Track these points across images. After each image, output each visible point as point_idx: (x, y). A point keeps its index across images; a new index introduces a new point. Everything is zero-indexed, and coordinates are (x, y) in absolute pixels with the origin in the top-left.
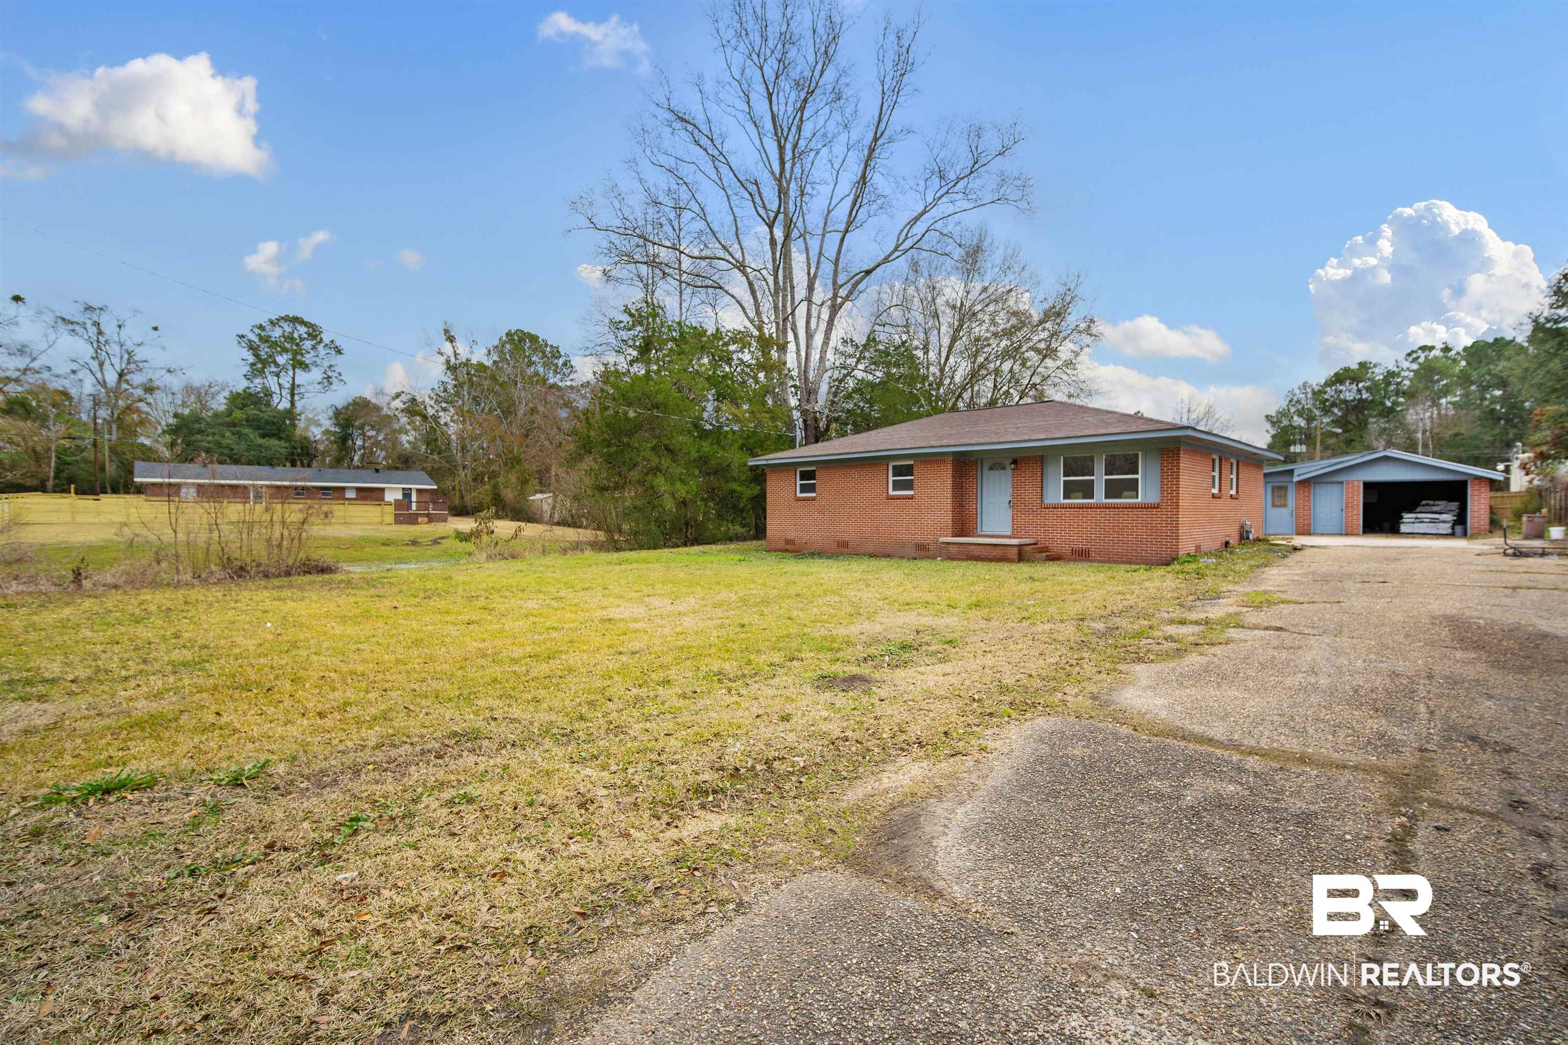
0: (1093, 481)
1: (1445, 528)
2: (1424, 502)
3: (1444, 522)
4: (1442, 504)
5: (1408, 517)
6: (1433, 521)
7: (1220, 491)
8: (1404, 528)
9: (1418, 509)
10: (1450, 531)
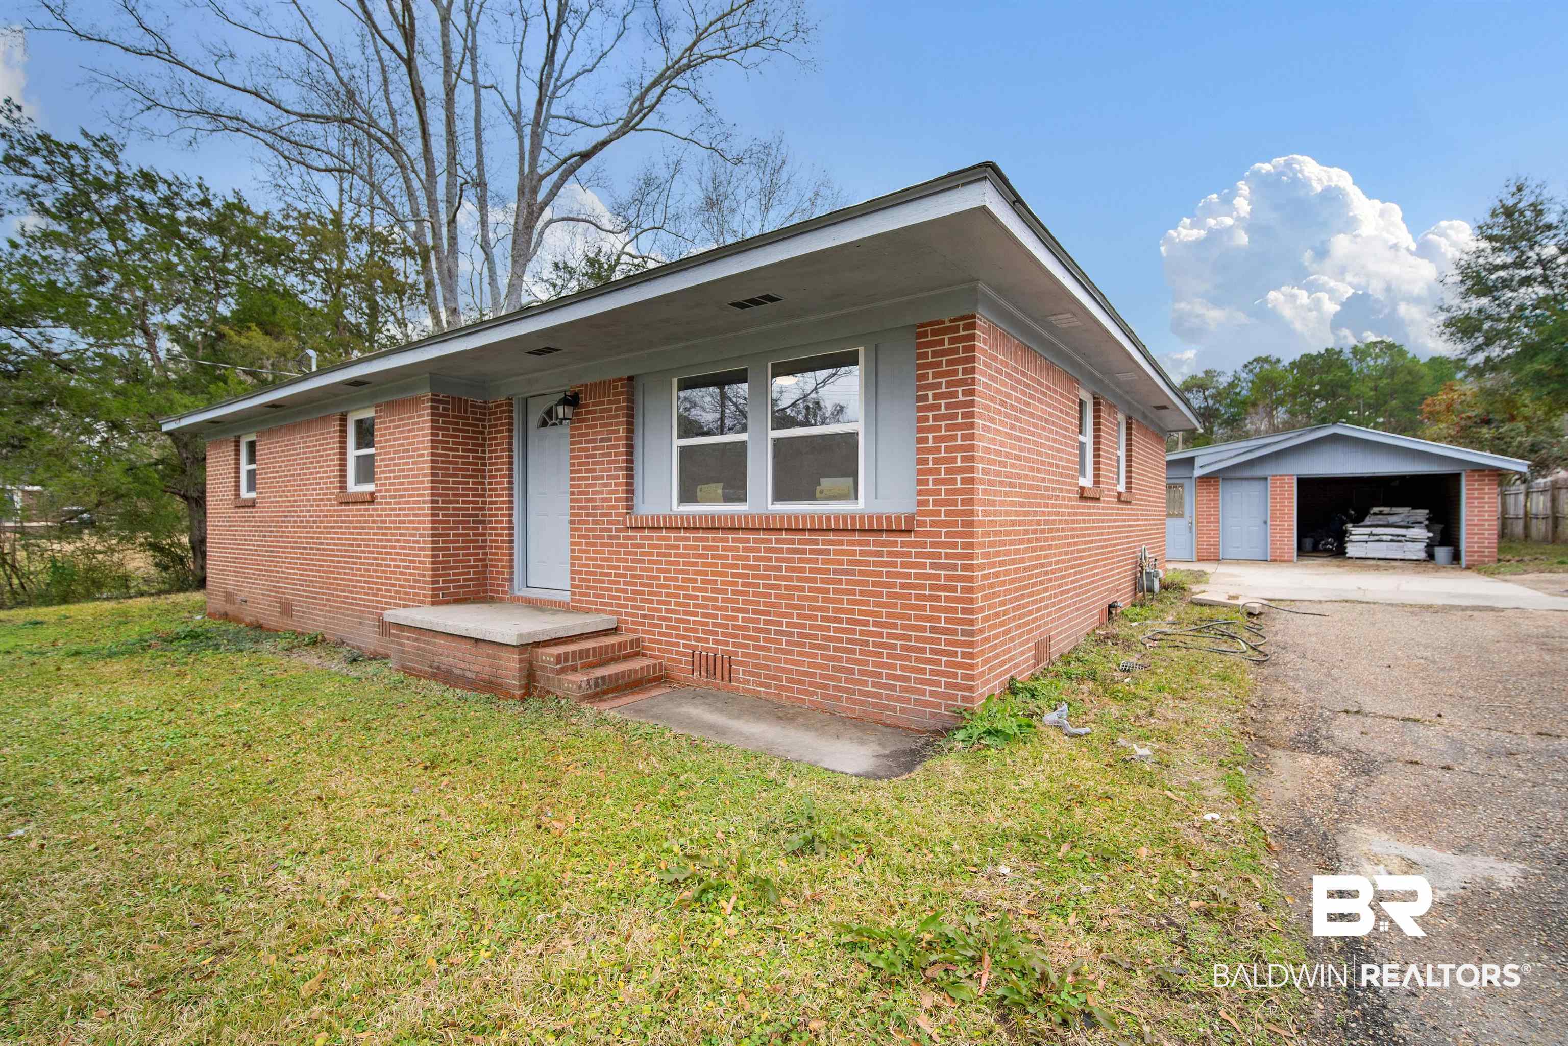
0: (743, 444)
1: (1417, 551)
2: (1376, 510)
3: (1413, 541)
4: (1403, 513)
5: (1357, 532)
6: (1397, 539)
7: (1097, 482)
8: (1352, 550)
9: (1368, 521)
10: (1422, 555)
